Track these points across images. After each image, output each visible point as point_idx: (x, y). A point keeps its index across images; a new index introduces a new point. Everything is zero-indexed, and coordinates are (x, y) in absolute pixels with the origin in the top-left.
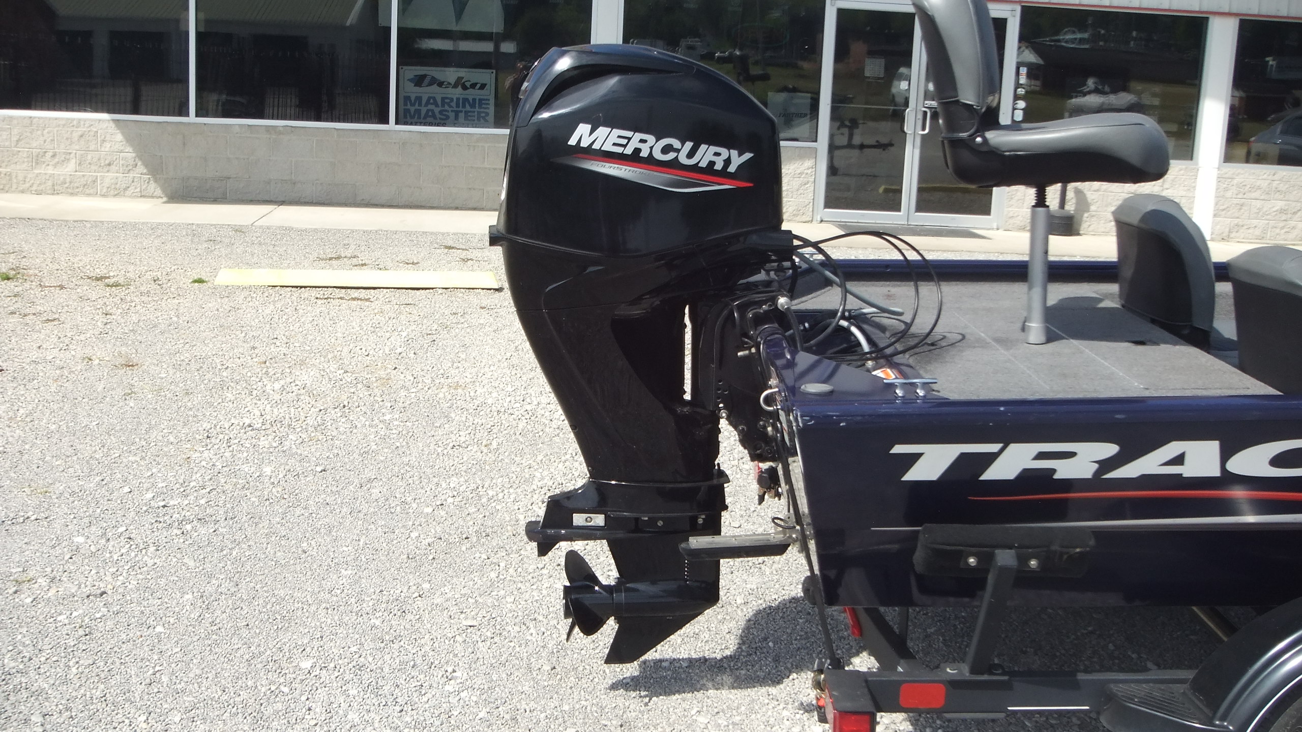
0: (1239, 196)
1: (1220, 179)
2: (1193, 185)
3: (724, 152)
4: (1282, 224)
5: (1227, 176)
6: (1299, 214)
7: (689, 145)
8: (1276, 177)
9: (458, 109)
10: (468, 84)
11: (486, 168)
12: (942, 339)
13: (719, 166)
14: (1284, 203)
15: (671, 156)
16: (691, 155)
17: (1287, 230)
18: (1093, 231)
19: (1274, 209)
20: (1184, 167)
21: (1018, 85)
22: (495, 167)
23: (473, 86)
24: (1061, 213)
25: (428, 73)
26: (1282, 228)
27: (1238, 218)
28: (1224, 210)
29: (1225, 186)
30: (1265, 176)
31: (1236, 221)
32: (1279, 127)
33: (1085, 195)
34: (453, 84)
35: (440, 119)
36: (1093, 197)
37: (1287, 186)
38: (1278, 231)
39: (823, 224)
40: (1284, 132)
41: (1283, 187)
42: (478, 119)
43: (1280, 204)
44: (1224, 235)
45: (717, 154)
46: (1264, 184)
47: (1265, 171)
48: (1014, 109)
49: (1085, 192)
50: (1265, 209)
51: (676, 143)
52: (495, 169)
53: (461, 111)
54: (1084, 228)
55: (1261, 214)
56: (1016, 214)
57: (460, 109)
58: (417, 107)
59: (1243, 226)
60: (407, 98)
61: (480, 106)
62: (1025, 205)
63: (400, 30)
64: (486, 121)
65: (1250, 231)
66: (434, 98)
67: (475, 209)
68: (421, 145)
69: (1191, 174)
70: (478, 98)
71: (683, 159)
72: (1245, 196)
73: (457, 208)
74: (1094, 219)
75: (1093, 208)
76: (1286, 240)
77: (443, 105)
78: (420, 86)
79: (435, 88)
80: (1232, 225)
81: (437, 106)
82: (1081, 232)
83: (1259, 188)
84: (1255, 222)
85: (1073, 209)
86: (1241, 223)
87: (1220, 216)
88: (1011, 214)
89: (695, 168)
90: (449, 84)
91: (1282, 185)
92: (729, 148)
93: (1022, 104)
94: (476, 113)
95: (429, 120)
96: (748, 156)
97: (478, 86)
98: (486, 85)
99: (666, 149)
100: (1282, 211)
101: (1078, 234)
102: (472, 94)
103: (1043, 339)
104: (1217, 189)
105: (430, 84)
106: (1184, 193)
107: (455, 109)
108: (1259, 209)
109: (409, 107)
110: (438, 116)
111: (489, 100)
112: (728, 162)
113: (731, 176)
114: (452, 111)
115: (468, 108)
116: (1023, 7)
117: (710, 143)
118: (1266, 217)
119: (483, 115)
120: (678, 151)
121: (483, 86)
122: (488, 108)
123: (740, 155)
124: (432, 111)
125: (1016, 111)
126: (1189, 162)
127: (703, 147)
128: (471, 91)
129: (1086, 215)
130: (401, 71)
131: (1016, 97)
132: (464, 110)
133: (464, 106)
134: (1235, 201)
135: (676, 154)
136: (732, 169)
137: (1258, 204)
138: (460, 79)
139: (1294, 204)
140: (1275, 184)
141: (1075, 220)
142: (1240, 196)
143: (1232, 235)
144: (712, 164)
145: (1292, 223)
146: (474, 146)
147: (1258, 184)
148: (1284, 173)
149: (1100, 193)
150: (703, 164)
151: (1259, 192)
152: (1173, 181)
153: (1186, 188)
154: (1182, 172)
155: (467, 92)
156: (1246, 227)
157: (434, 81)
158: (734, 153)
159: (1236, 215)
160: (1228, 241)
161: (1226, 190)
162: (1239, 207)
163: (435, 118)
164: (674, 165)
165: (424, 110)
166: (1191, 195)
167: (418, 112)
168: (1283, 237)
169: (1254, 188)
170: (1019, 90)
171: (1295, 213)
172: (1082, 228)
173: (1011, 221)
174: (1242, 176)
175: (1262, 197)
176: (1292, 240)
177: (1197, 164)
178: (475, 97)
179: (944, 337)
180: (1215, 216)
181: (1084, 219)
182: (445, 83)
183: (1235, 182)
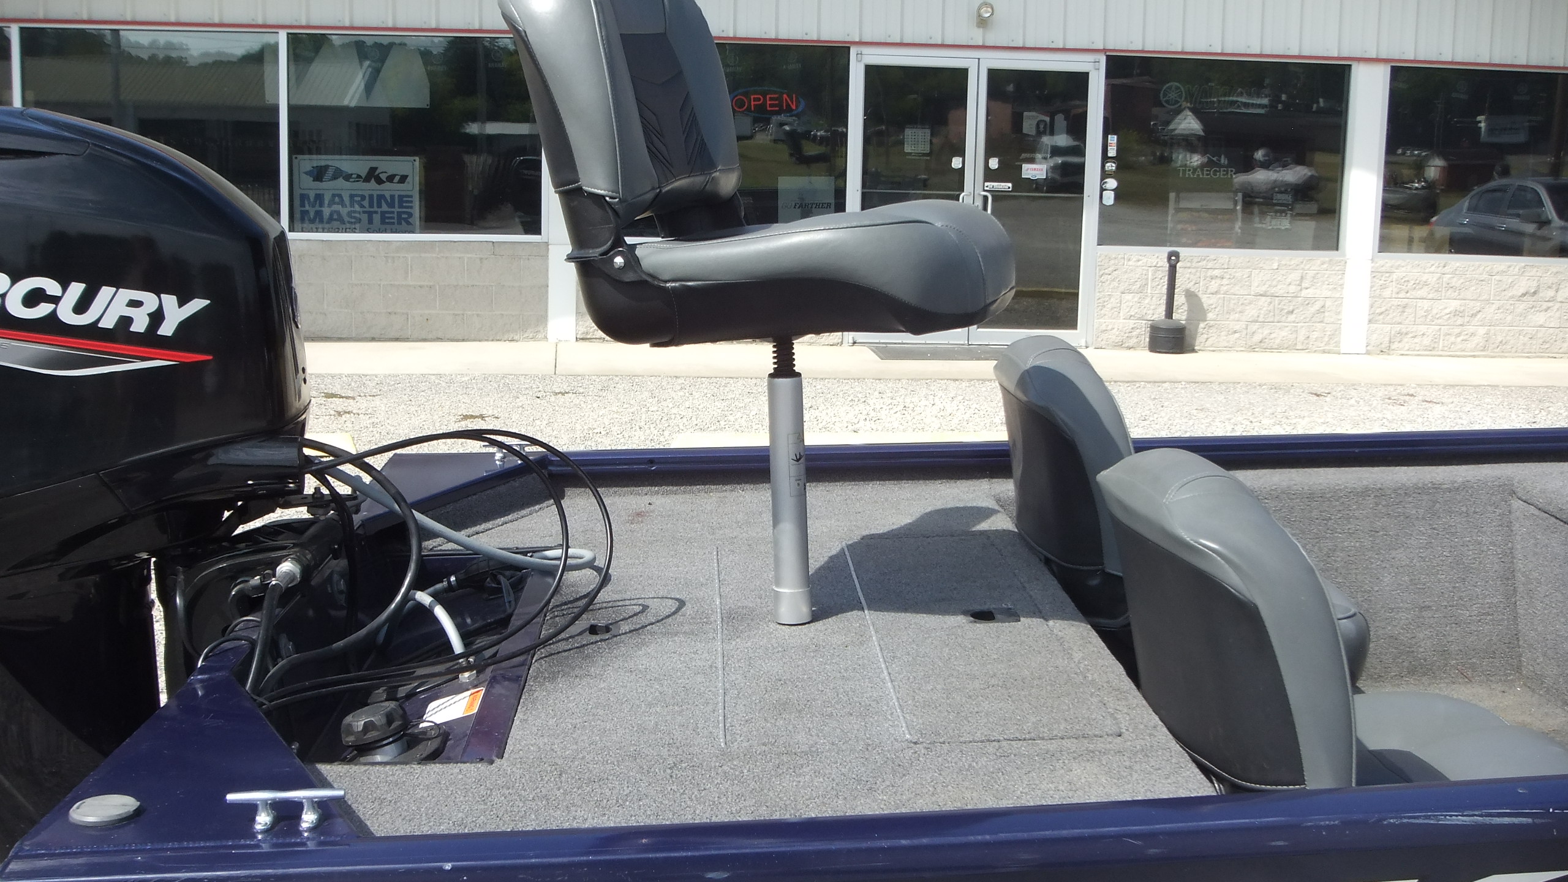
0: (1400, 296)
1: (1375, 273)
2: (1341, 282)
3: (150, 301)
4: (1457, 330)
5: (1383, 269)
6: (1479, 316)
7: (77, 289)
8: (1447, 269)
9: (372, 210)
10: (383, 177)
11: (410, 286)
12: (642, 612)
13: (140, 325)
14: (1458, 302)
15: (43, 310)
16: (81, 306)
17: (1465, 337)
18: (1211, 346)
19: (1447, 311)
20: (1327, 259)
21: (1105, 158)
22: (422, 283)
23: (390, 179)
24: (1169, 324)
25: (330, 163)
26: (1459, 335)
27: (1400, 323)
28: (1382, 313)
29: (1382, 282)
30: (1433, 268)
31: (1398, 328)
32: (1465, 203)
33: (1200, 300)
34: (363, 177)
35: (349, 222)
36: (1211, 302)
37: (1462, 281)
38: (1452, 339)
39: (855, 347)
40: (1473, 209)
41: (1456, 282)
42: (400, 223)
43: (1454, 305)
44: (1383, 346)
45: (135, 304)
46: (1432, 279)
47: (1432, 262)
48: (1102, 190)
49: (1200, 295)
50: (1434, 311)
51: (51, 287)
52: (421, 287)
53: (376, 212)
54: (1199, 342)
55: (1430, 317)
56: (1110, 327)
57: (375, 209)
58: (317, 208)
59: (1406, 334)
60: (303, 197)
61: (401, 206)
62: (1121, 314)
63: (291, 109)
64: (409, 223)
65: (1416, 340)
66: (340, 196)
67: (397, 340)
68: (324, 258)
69: (1337, 268)
70: (397, 194)
71: (66, 314)
72: (1408, 295)
73: (373, 339)
74: (1213, 330)
75: (1210, 316)
76: (1463, 351)
77: (352, 205)
78: (321, 181)
79: (341, 182)
80: (1393, 333)
81: (343, 205)
82: (1196, 348)
83: (1426, 284)
84: (1423, 329)
85: (1184, 318)
86: (1404, 330)
87: (1376, 322)
88: (1103, 327)
89: (93, 331)
90: (359, 176)
91: (1455, 279)
92: (158, 290)
93: (1112, 183)
94: (395, 215)
95: (336, 224)
96: (198, 304)
97: (397, 179)
98: (407, 176)
99: (34, 298)
100: (1456, 313)
101: (1193, 351)
102: (388, 189)
103: (804, 611)
104: (1372, 287)
105: (334, 178)
106: (1329, 294)
107: (368, 209)
108: (1427, 311)
109: (307, 208)
110: (346, 219)
111: (411, 196)
112: (157, 317)
113: (165, 343)
114: (364, 212)
115: (385, 208)
116: (1108, 57)
117: (118, 284)
118: (1436, 321)
119: (404, 216)
120: (55, 300)
121: (403, 179)
122: (411, 207)
123: (181, 304)
124: (338, 213)
125: (1104, 192)
126: (1335, 252)
127: (106, 292)
128: (388, 185)
129: (1202, 325)
130: (295, 162)
131: (1105, 175)
132: (379, 210)
133: (379, 206)
134: (1396, 302)
135: (54, 306)
136: (167, 329)
137: (1426, 304)
138: (373, 170)
139: (1472, 304)
140: (1446, 277)
141: (1187, 332)
142: (1402, 295)
143: (1393, 346)
144: (125, 322)
145: (1471, 329)
146: (393, 257)
147: (1424, 279)
148: (1458, 264)
149: (1219, 296)
150: (108, 323)
151: (1426, 289)
152: (1314, 278)
153: (1331, 287)
154: (1325, 266)
155: (383, 186)
156: (1411, 335)
157: (338, 174)
158: (170, 301)
159: (1398, 319)
160: (1389, 354)
161: (1383, 287)
162: (1400, 309)
163: (343, 222)
164: (51, 325)
165: (326, 211)
166: (1338, 295)
167: (319, 214)
168: (1460, 346)
169: (1419, 285)
170: (1108, 164)
171: (1473, 315)
172: (1197, 343)
173: (1105, 336)
174: (1403, 269)
175: (1430, 296)
176: (1472, 351)
177: (1344, 255)
178: (392, 193)
179: (645, 608)
180: (1370, 321)
181: (1200, 330)
182: (353, 176)
183: (1394, 276)
